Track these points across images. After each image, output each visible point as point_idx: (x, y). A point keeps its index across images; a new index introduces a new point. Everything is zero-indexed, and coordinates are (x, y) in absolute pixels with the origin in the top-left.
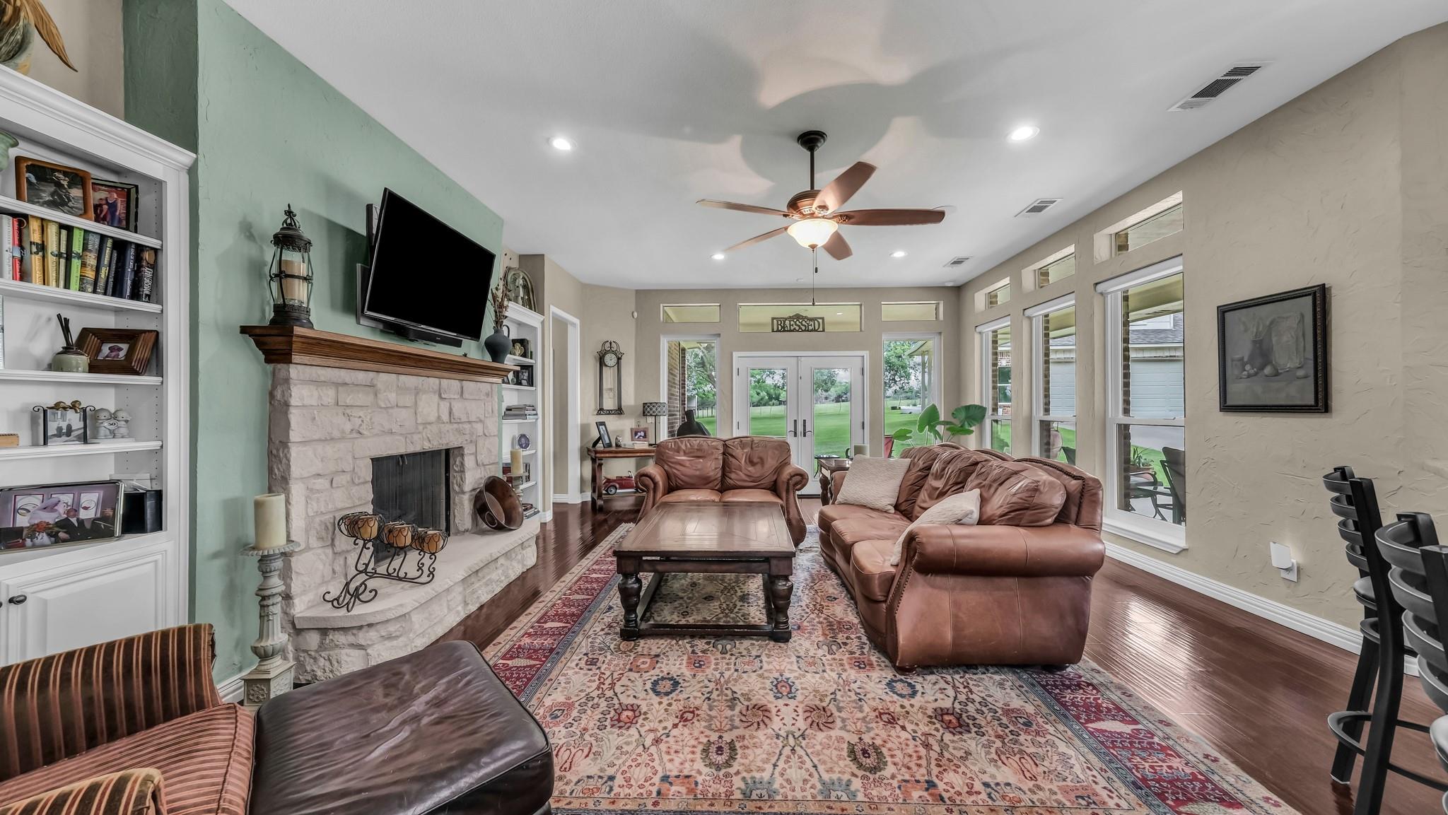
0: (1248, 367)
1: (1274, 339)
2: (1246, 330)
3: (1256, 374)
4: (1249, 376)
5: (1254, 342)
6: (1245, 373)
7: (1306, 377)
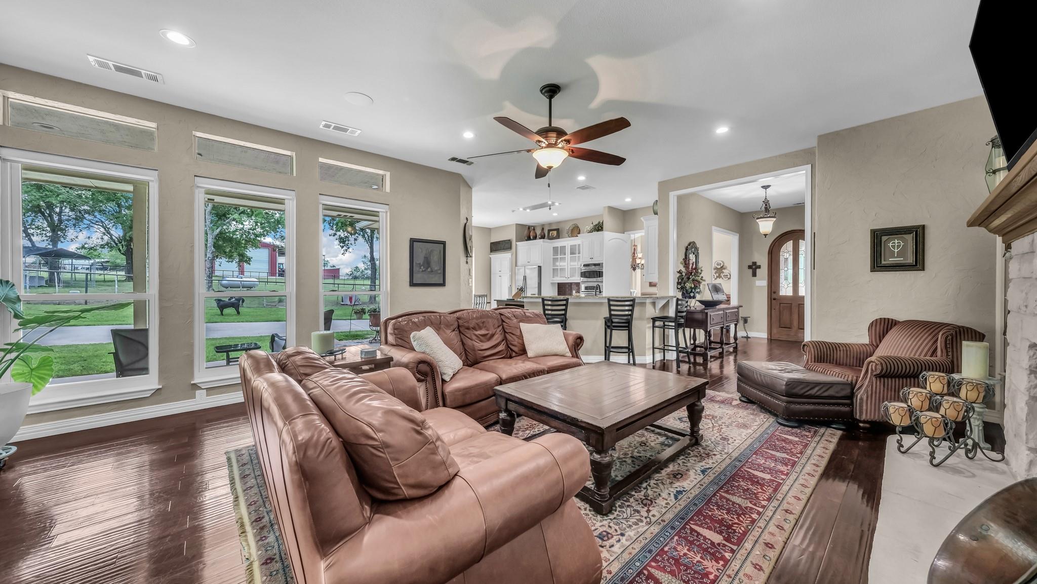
0: (422, 267)
1: (432, 257)
2: (422, 252)
3: (425, 271)
4: (423, 271)
5: (425, 257)
6: (421, 270)
7: (440, 273)
